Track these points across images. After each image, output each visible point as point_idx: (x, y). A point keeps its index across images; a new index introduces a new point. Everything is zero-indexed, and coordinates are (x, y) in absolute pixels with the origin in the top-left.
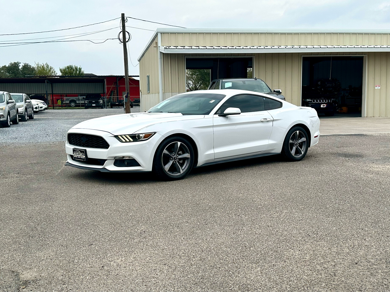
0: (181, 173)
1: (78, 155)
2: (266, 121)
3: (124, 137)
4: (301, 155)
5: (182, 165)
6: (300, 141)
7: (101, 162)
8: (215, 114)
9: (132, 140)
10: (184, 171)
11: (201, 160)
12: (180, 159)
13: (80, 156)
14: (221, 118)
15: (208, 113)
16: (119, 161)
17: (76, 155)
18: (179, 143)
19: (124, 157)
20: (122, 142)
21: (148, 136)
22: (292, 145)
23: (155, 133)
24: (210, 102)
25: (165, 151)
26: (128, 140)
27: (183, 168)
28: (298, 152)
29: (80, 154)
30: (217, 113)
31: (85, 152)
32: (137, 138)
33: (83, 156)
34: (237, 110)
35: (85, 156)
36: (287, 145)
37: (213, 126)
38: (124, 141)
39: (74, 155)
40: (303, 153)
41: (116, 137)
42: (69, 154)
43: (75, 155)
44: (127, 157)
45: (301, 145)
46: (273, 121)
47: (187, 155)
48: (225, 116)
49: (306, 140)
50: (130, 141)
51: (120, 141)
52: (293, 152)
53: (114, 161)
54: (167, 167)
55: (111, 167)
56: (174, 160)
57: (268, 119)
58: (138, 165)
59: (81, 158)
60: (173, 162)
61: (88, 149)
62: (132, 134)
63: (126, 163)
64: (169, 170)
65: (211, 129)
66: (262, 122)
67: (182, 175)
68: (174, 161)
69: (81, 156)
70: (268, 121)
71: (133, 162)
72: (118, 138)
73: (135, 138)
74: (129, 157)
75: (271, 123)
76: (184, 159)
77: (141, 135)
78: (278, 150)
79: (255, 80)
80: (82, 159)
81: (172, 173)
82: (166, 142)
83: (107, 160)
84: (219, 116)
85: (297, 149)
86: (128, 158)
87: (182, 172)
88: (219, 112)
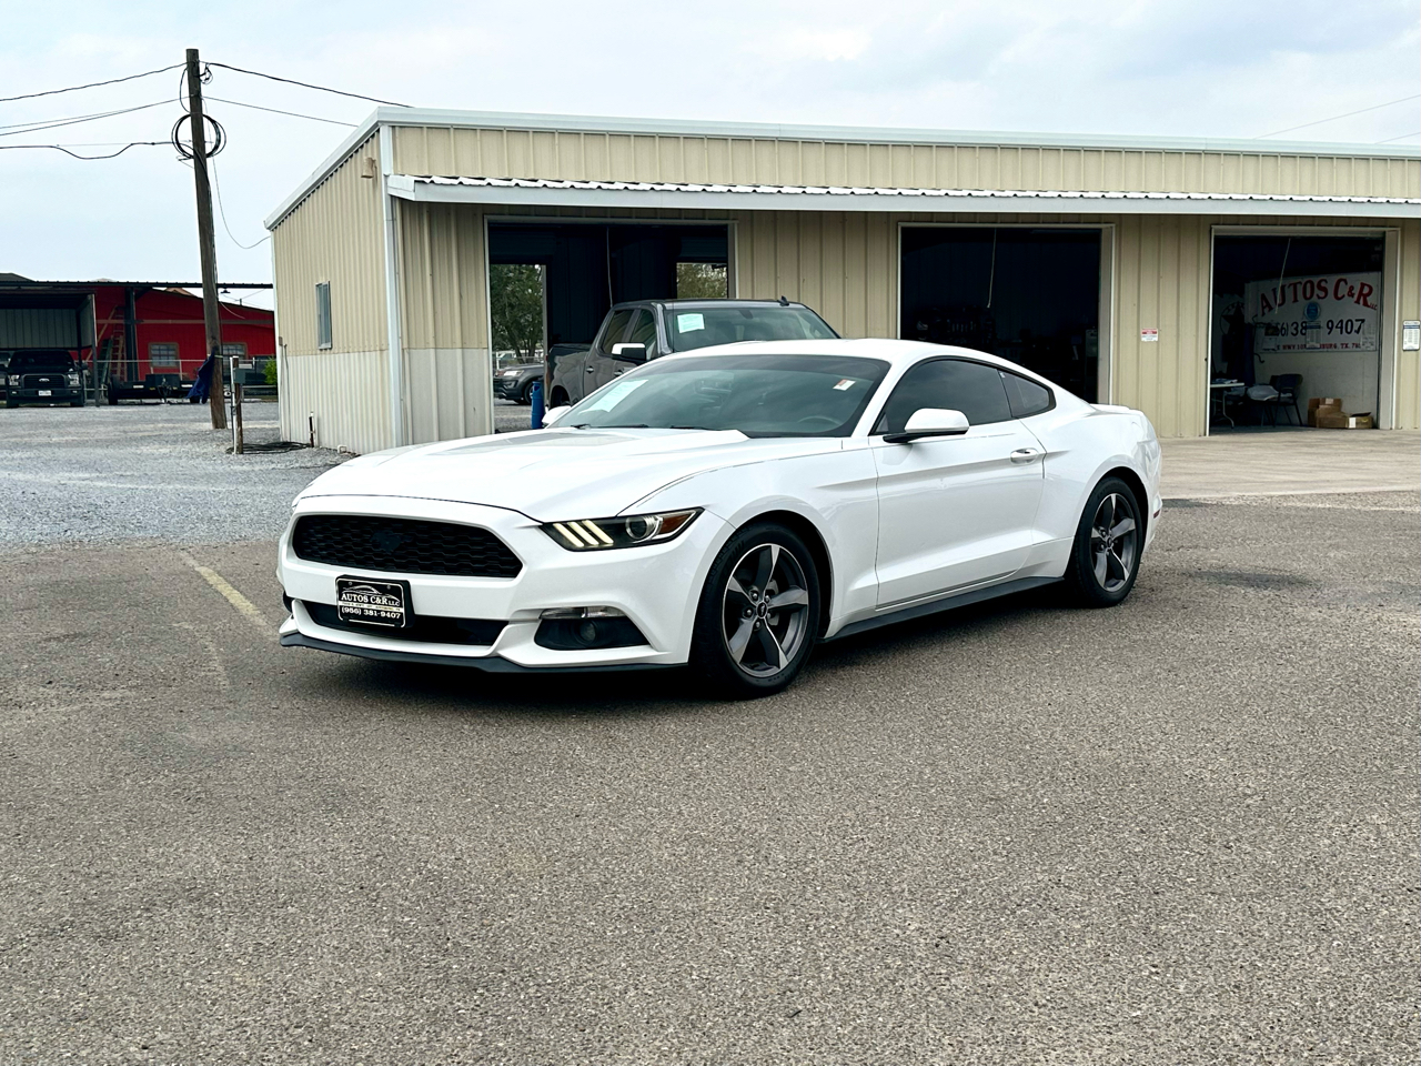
0: (782, 666)
1: (365, 606)
2: (1022, 459)
3: (575, 526)
4: (1122, 584)
5: (781, 631)
6: (1117, 532)
7: (485, 631)
8: (873, 433)
9: (608, 540)
10: (791, 655)
11: (841, 613)
12: (774, 612)
13: (374, 607)
14: (896, 448)
15: (846, 431)
16: (558, 628)
17: (355, 605)
18: (776, 549)
19: (579, 610)
20: (571, 548)
21: (675, 523)
22: (1097, 545)
23: (699, 511)
24: (837, 387)
25: (732, 584)
26: (594, 542)
27: (786, 643)
28: (1114, 572)
29: (378, 601)
30: (878, 430)
31: (403, 593)
32: (629, 531)
33: (395, 609)
34: (952, 418)
35: (402, 610)
36: (1084, 547)
37: (877, 481)
38: (580, 544)
39: (340, 603)
40: (1127, 575)
41: (547, 528)
42: (297, 600)
43: (350, 606)
44: (596, 609)
45: (1119, 546)
46: (1045, 456)
47: (799, 596)
48: (905, 439)
49: (1133, 527)
50: (602, 547)
51: (565, 544)
52: (1100, 572)
53: (535, 627)
54: (738, 645)
55: (525, 652)
56: (757, 616)
57: (1033, 453)
58: (640, 639)
59: (383, 614)
60: (755, 624)
61: (417, 581)
62: (616, 517)
63: (590, 633)
64: (745, 660)
65: (871, 492)
66: (1014, 461)
67: (788, 673)
68: (758, 620)
69: (382, 608)
70: (1029, 460)
71: (619, 629)
72: (554, 534)
73: (625, 531)
74: (606, 609)
75: (1037, 468)
76: (785, 614)
77: (649, 521)
78: (1057, 566)
79: (782, 304)
80: (386, 620)
81: (752, 668)
82: (736, 545)
83: (504, 623)
84: (886, 440)
85: (1110, 558)
86: (600, 614)
87: (784, 662)
88: (883, 426)
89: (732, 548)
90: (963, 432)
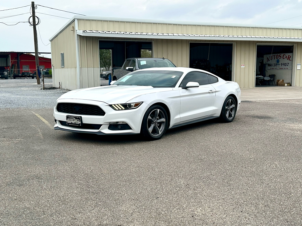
0: (160, 134)
1: (72, 121)
2: (211, 92)
3: (117, 105)
4: (232, 118)
5: (159, 127)
6: (231, 107)
7: (98, 126)
8: (179, 87)
9: (123, 108)
10: (162, 132)
11: (172, 123)
12: (158, 123)
13: (74, 122)
14: (184, 90)
15: (174, 86)
16: (113, 126)
17: (70, 121)
18: (158, 110)
19: (117, 122)
20: (116, 110)
21: (137, 105)
22: (227, 110)
23: (142, 102)
24: (172, 77)
25: (149, 117)
26: (120, 109)
27: (161, 129)
28: (230, 115)
29: (75, 120)
30: (180, 86)
31: (80, 119)
32: (128, 106)
33: (78, 122)
34: (196, 84)
35: (80, 122)
36: (224, 110)
37: (180, 97)
39: (67, 121)
40: (233, 116)
41: (111, 106)
42: (58, 120)
45: (231, 110)
46: (216, 92)
47: (163, 120)
48: (186, 88)
49: (234, 106)
50: (122, 110)
51: (114, 109)
52: (227, 115)
53: (108, 126)
54: (150, 129)
55: (106, 131)
56: (155, 124)
57: (213, 91)
58: (130, 128)
60: (154, 125)
61: (83, 116)
62: (125, 103)
63: (120, 127)
64: (152, 133)
65: (179, 99)
66: (209, 92)
67: (161, 135)
68: (155, 125)
69: (76, 122)
70: (212, 92)
71: (126, 126)
72: (112, 107)
73: (127, 106)
74: (123, 122)
75: (214, 94)
76: (160, 123)
77: (132, 104)
78: (218, 114)
79: (163, 59)
80: (77, 124)
81: (154, 134)
82: (150, 109)
83: (102, 125)
84: (182, 88)
85: (229, 113)
86: (122, 123)
87: (160, 133)
88: (182, 85)
89: (149, 110)
90: (198, 87)
